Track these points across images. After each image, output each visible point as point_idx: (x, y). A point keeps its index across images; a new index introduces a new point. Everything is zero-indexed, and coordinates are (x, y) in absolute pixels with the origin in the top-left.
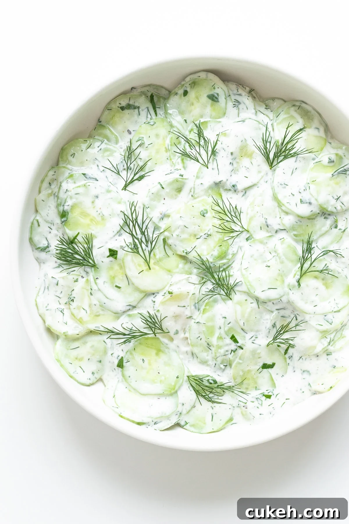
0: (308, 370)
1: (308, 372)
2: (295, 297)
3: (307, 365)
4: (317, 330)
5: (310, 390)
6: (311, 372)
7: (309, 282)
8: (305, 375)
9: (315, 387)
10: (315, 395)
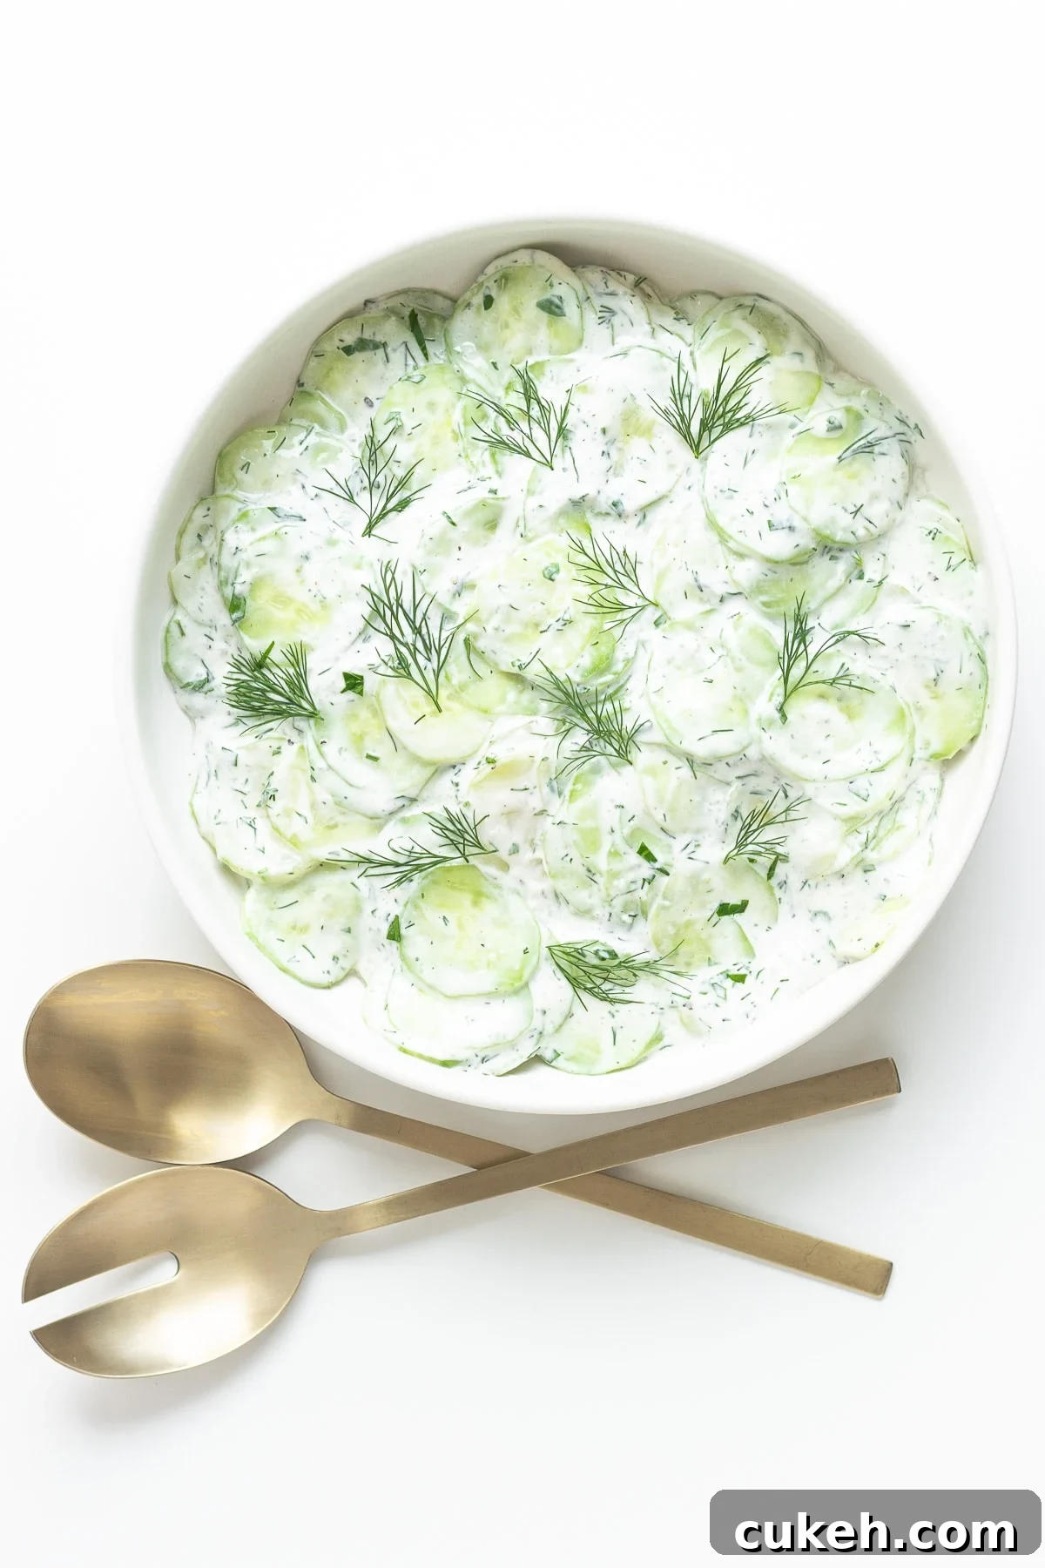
0: (825, 910)
1: (825, 914)
2: (777, 745)
3: (820, 898)
4: (836, 817)
5: (834, 956)
6: (831, 914)
7: (806, 708)
8: (820, 922)
9: (844, 948)
10: (847, 966)
